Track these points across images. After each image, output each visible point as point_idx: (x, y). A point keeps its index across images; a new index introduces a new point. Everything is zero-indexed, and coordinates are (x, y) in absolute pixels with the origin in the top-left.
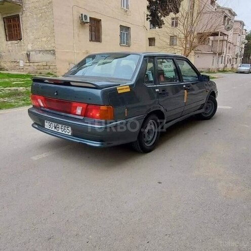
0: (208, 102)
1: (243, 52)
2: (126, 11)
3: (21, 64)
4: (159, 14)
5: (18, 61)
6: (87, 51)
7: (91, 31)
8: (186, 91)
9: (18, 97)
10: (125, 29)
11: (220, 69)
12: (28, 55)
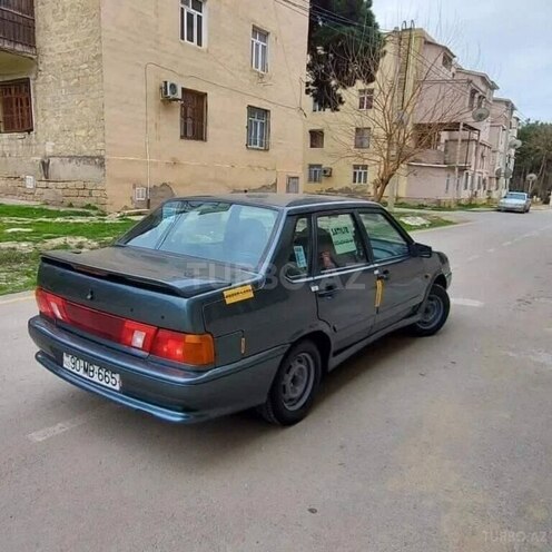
0: (430, 299)
1: (511, 166)
2: (262, 77)
3: (30, 182)
4: (333, 83)
5: (23, 176)
6: (173, 159)
7: (184, 117)
8: (379, 283)
9: (15, 267)
10: (258, 115)
11: (463, 202)
12: (45, 165)
